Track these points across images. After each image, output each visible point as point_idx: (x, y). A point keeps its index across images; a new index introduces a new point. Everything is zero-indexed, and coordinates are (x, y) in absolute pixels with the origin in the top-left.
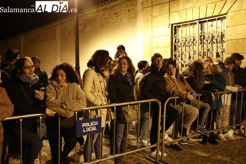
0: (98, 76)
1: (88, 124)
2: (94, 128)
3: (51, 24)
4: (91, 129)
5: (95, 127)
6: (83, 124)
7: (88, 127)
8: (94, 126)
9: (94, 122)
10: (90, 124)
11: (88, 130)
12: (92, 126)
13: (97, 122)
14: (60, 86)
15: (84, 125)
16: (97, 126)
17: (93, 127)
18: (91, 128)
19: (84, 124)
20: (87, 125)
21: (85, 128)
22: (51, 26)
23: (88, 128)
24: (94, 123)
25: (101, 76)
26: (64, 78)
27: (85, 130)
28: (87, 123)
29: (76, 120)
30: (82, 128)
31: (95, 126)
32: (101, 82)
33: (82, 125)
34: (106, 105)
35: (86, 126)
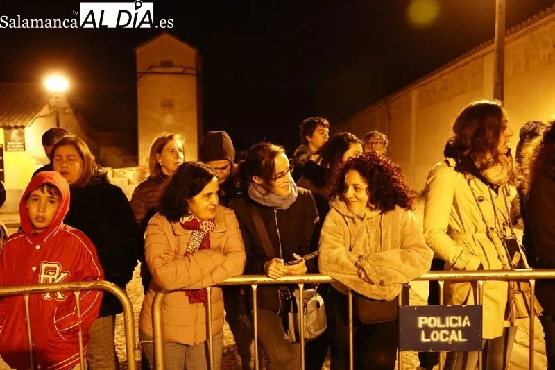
0: (468, 182)
1: (437, 322)
2: (457, 334)
3: (474, 54)
4: (445, 336)
5: (460, 332)
6: (420, 319)
7: (439, 329)
8: (457, 329)
9: (456, 318)
10: (443, 322)
11: (435, 336)
12: (450, 329)
13: (466, 318)
14: (357, 215)
15: (423, 320)
16: (466, 331)
17: (454, 332)
18: (447, 332)
19: (425, 318)
20: (432, 322)
21: (428, 330)
22: (474, 59)
23: (436, 332)
24: (455, 321)
25: (478, 181)
26: (364, 196)
27: (427, 336)
28: (434, 318)
29: (400, 304)
30: (419, 331)
31: (461, 328)
32: (481, 201)
33: (416, 322)
34: (504, 270)
35: (431, 326)
